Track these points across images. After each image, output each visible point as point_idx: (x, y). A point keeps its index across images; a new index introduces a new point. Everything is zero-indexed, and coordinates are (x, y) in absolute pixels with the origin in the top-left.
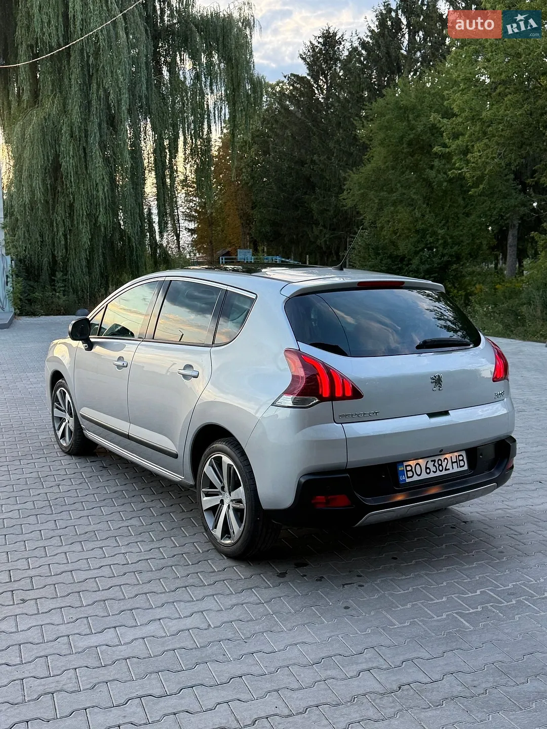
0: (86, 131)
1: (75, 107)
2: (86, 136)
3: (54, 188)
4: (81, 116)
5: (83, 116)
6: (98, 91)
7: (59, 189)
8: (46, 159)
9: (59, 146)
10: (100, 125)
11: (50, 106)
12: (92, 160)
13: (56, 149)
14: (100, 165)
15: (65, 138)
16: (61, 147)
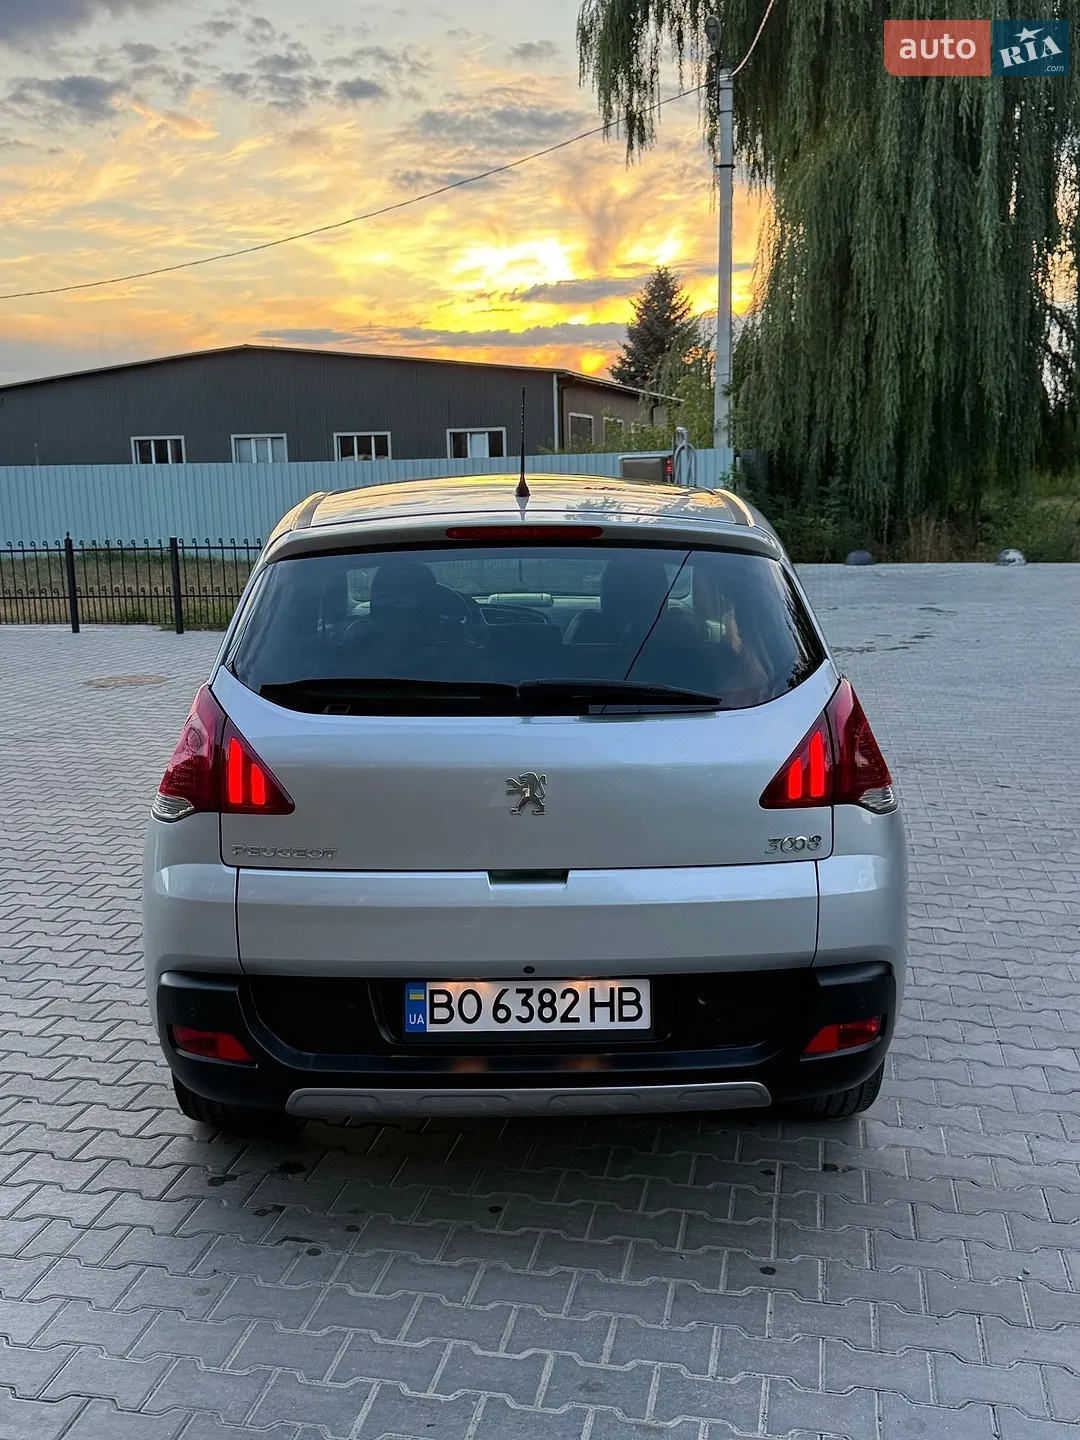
0: (909, 182)
1: (889, 135)
2: (908, 194)
3: (838, 306)
4: (901, 151)
5: (905, 151)
6: (939, 93)
7: (849, 306)
8: (824, 248)
9: (853, 219)
10: (938, 165)
11: (842, 137)
12: (917, 242)
13: (846, 226)
14: (930, 248)
15: (865, 202)
16: (856, 220)
